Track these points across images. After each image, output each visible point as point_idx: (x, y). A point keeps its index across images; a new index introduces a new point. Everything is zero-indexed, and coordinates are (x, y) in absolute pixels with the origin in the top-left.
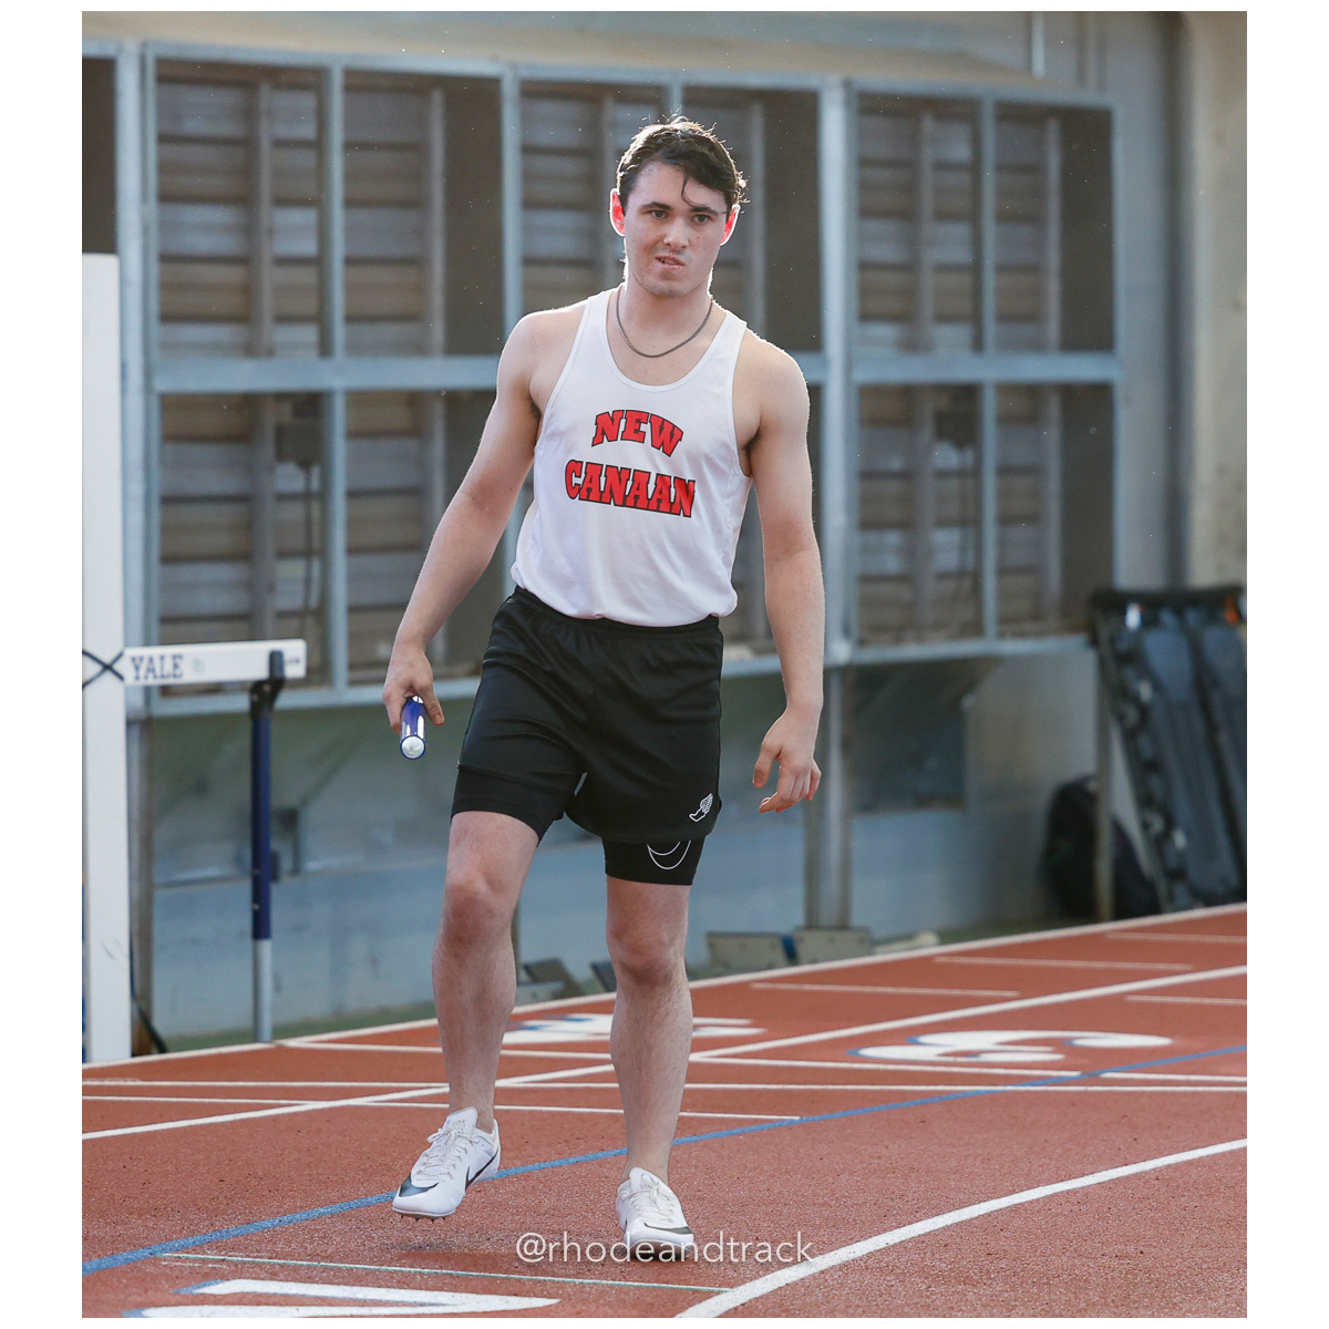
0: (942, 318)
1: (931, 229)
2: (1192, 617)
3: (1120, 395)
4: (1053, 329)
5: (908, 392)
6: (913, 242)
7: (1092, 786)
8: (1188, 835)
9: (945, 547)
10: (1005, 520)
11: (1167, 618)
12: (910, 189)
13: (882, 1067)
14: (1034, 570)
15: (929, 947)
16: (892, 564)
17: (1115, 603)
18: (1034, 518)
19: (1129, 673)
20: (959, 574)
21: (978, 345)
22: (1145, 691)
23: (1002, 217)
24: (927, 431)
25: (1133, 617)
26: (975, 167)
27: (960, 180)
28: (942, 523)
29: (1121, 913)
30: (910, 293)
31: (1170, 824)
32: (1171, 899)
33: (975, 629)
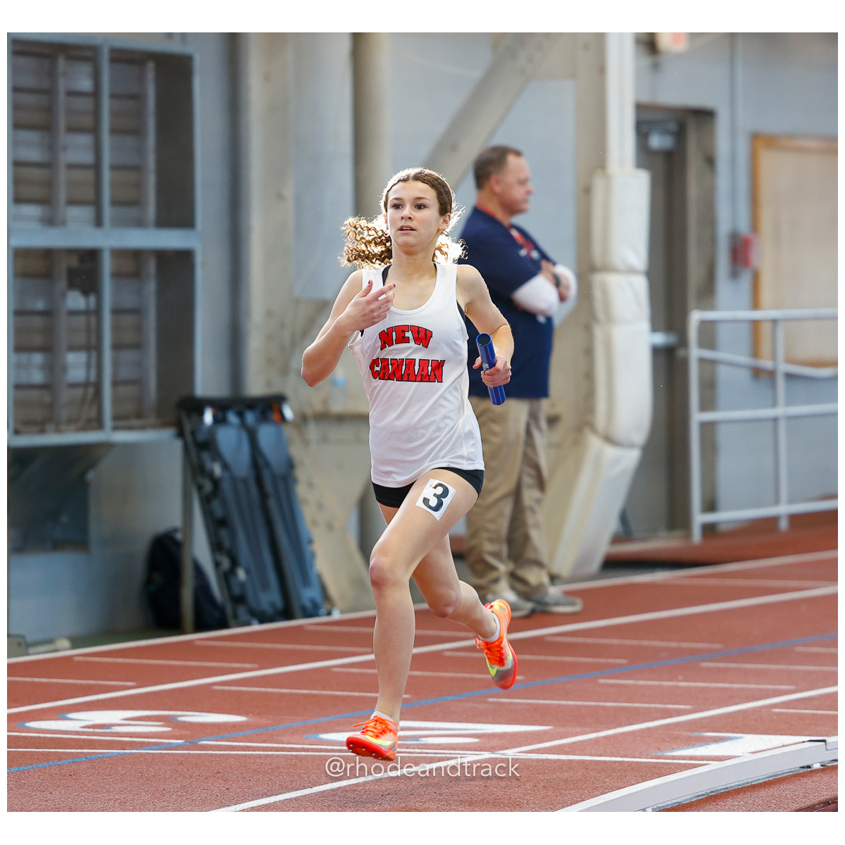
0: (72, 202)
1: (64, 138)
2: (250, 417)
3: (199, 260)
4: (151, 211)
5: (48, 254)
6: (52, 147)
7: (179, 536)
8: (248, 572)
9: (76, 366)
10: (117, 347)
11: (232, 418)
12: (50, 110)
13: (42, 735)
14: (138, 382)
15: (64, 650)
16: (37, 377)
17: (195, 406)
18: (138, 346)
19: (206, 456)
20: (86, 385)
21: (98, 222)
22: (217, 470)
23: (114, 131)
24: (62, 283)
25: (208, 417)
26: (96, 94)
27: (85, 104)
28: (72, 348)
29: (200, 626)
30: (50, 184)
31: (235, 563)
32: (235, 616)
33: (98, 424)
